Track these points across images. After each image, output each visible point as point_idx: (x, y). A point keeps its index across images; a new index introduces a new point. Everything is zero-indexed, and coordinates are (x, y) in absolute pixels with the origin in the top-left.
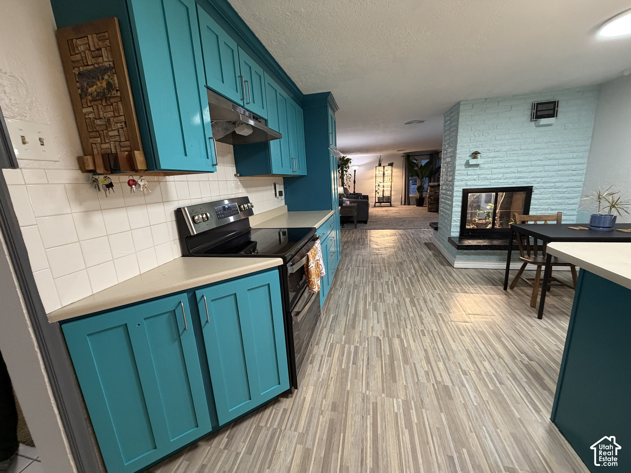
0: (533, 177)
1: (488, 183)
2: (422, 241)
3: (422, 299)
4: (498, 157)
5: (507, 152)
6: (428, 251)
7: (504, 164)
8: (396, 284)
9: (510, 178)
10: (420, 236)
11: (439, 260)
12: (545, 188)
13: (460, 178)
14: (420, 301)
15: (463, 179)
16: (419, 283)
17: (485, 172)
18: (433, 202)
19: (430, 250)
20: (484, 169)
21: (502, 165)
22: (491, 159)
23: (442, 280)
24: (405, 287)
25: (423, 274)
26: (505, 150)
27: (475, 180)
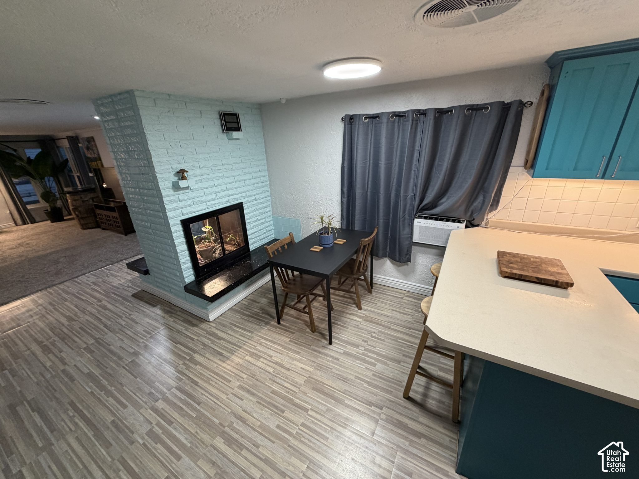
0: (239, 193)
1: (205, 207)
2: (126, 293)
3: (234, 419)
4: (205, 174)
5: (212, 168)
6: (152, 309)
7: (212, 182)
8: (170, 423)
9: (223, 197)
10: (115, 285)
11: (182, 319)
12: (250, 202)
13: (173, 207)
14: (235, 425)
15: (176, 208)
16: (199, 387)
17: (198, 195)
18: (85, 215)
19: (154, 306)
20: (195, 190)
21: (212, 183)
22: (199, 178)
23: (220, 357)
24: (190, 417)
25: (187, 362)
26: (210, 166)
27: (190, 205)
